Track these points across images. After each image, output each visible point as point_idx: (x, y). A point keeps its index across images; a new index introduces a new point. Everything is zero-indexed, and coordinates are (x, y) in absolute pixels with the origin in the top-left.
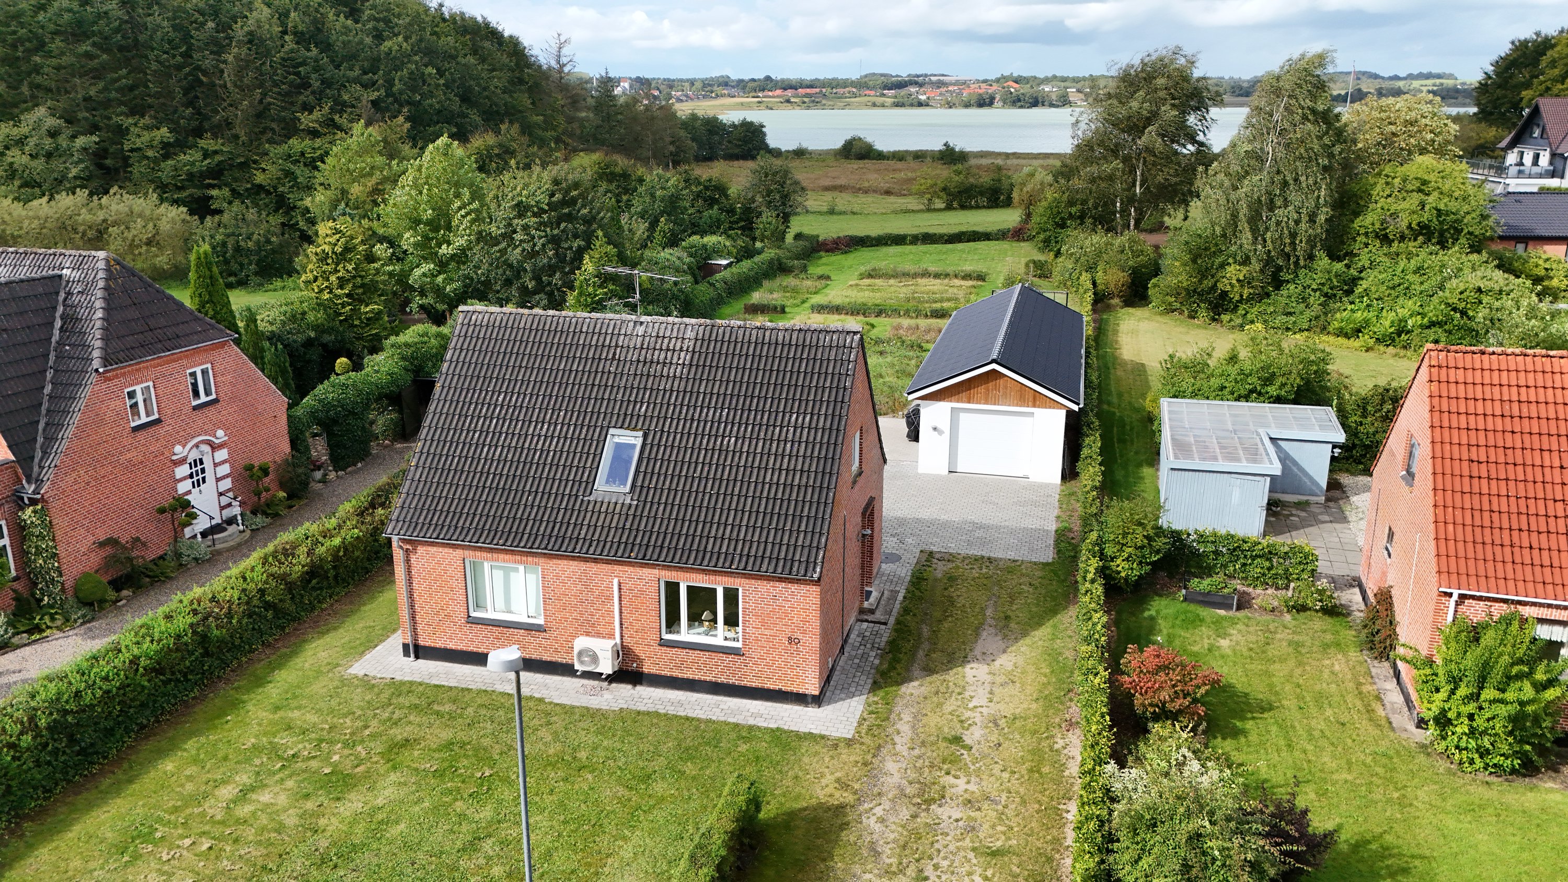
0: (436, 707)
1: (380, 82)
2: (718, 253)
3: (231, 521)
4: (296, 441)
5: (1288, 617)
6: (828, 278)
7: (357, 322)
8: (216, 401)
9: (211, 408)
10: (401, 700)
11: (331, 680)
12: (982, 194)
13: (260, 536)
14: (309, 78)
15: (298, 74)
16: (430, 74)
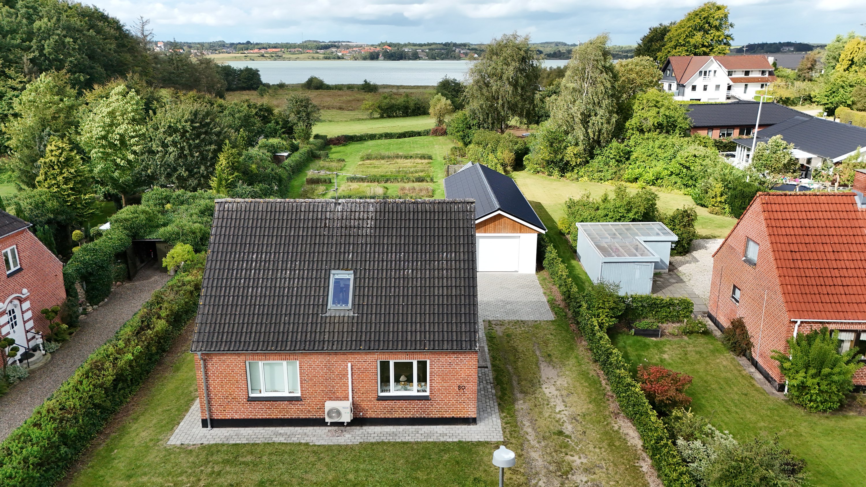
0: (241, 459)
1: (35, 47)
2: (281, 149)
3: (36, 348)
4: (70, 290)
5: (686, 338)
6: (343, 160)
7: (79, 206)
8: (20, 270)
9: (19, 275)
10: (215, 458)
11: (159, 451)
12: (399, 109)
13: (57, 356)
16: (69, 42)
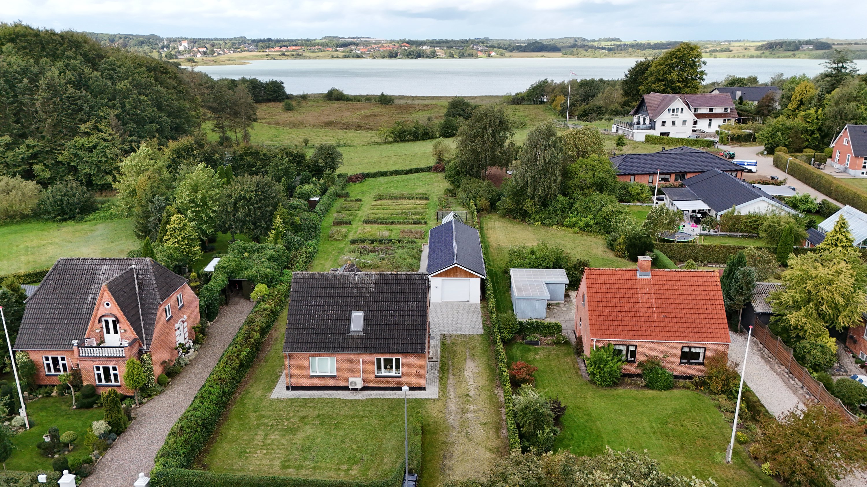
0: (308, 405)
1: (118, 105)
2: (312, 193)
4: (201, 314)
5: (555, 346)
6: (360, 200)
7: (191, 255)
8: (183, 305)
9: (182, 308)
10: (295, 404)
11: (267, 400)
12: (410, 134)
13: (200, 352)
14: (83, 106)
15: (76, 104)
